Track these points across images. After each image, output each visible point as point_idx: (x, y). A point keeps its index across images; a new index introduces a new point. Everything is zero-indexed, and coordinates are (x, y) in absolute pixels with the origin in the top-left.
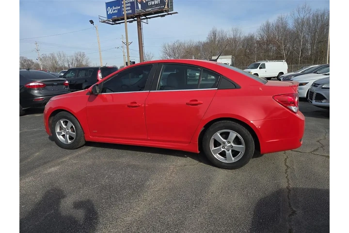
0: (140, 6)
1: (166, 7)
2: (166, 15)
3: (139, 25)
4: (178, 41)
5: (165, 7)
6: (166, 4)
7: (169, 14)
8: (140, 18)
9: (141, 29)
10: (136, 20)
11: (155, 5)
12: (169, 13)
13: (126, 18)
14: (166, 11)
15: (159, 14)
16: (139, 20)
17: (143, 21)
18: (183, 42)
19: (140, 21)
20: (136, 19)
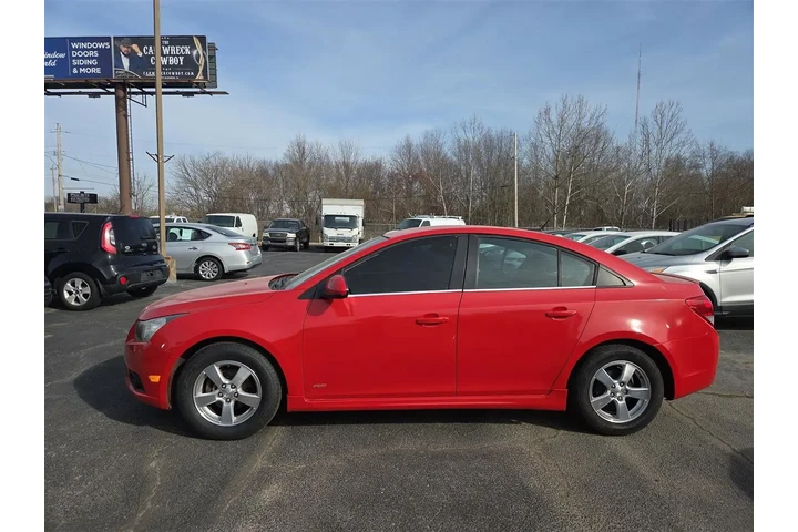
0: (126, 62)
1: (200, 76)
2: (197, 93)
3: (121, 107)
4: (218, 153)
5: (196, 75)
6: (201, 69)
7: (205, 93)
8: (125, 91)
9: (126, 116)
10: (112, 93)
11: (168, 65)
12: (207, 90)
13: (159, 83)
14: (198, 85)
15: (180, 90)
16: (121, 93)
17: (133, 97)
18: (231, 158)
19: (125, 97)
20: (113, 90)
